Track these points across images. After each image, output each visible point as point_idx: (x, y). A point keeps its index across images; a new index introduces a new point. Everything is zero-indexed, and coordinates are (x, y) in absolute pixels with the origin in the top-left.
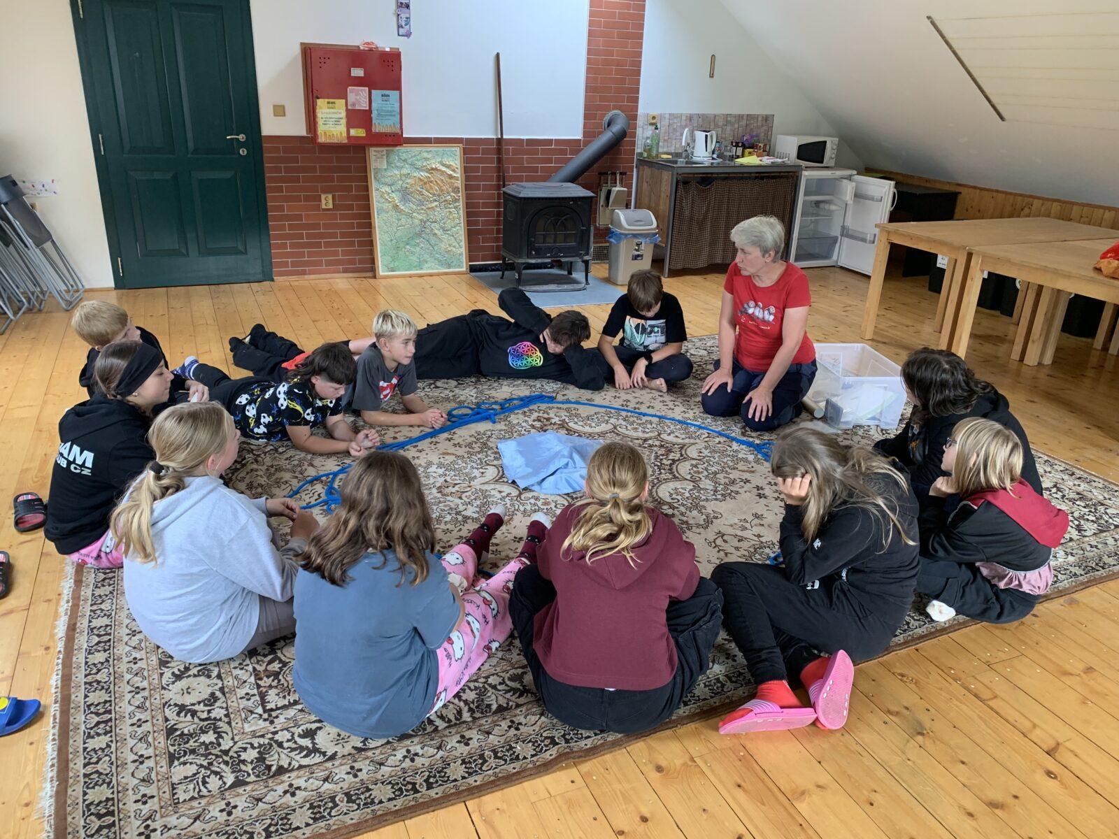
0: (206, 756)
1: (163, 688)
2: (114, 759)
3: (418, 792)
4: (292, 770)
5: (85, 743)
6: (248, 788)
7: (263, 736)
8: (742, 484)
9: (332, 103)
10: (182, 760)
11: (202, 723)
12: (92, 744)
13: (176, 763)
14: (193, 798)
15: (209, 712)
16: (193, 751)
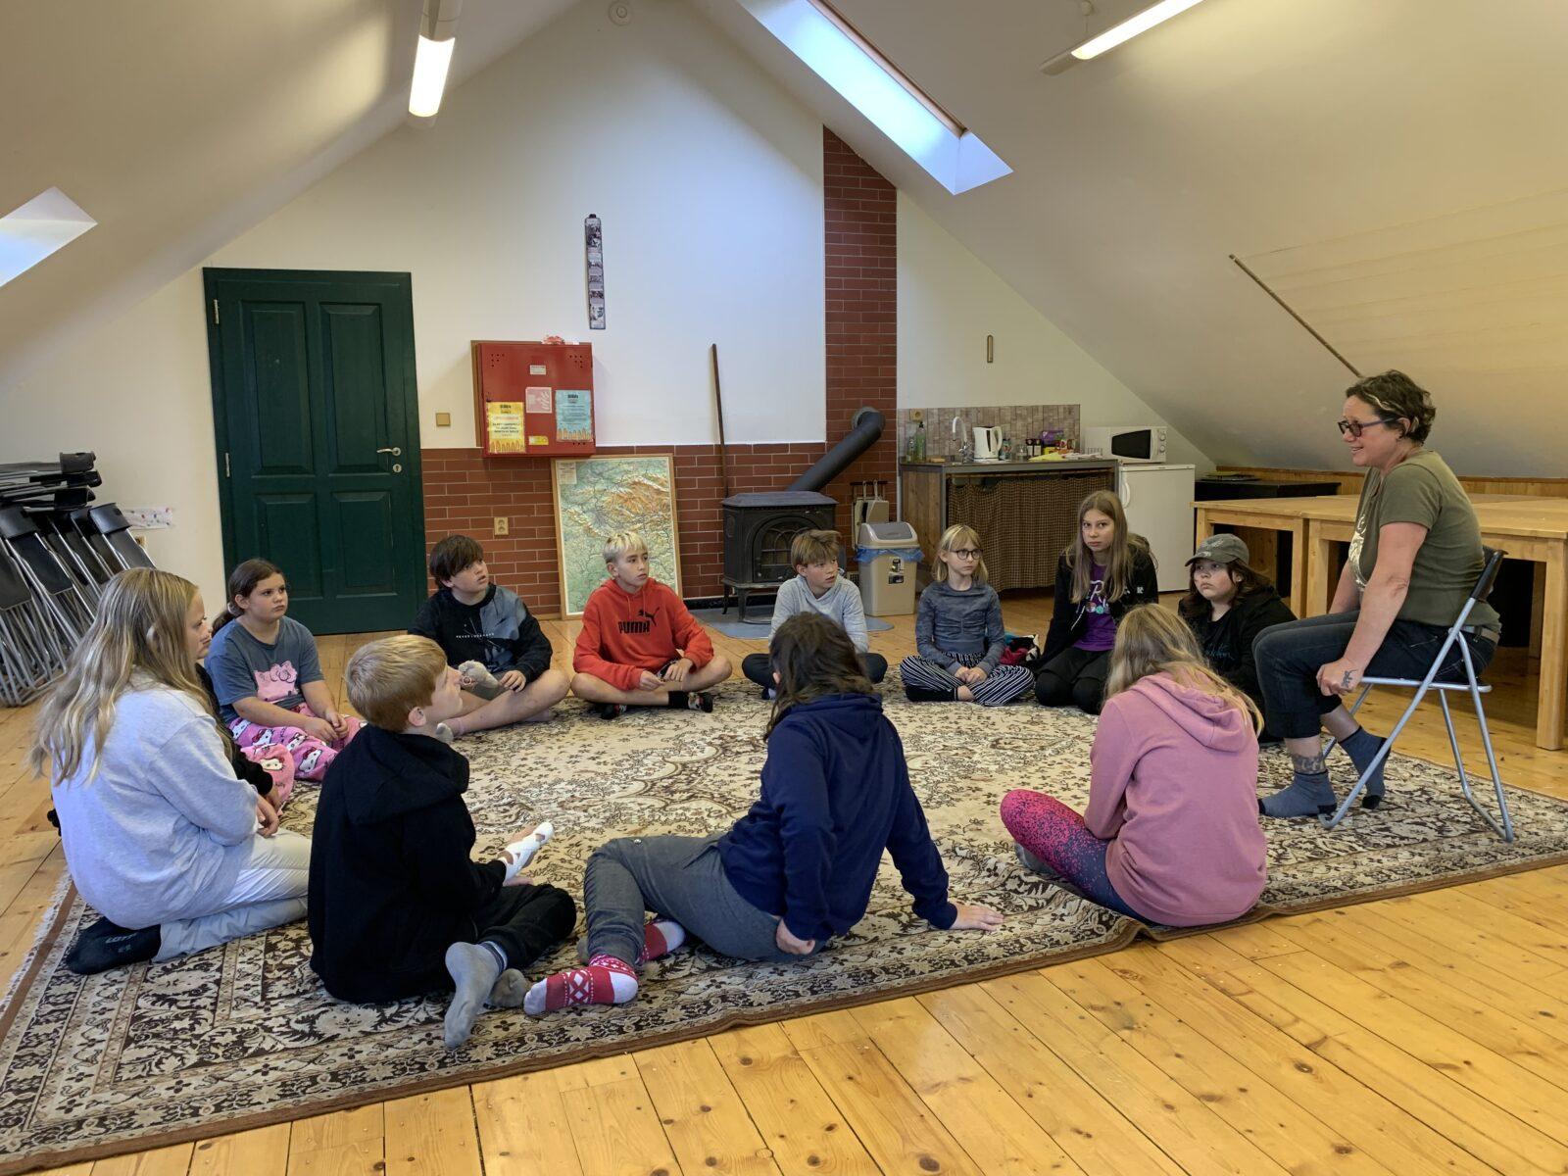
0: (172, 1040)
1: (146, 981)
2: (58, 1041)
3: (426, 1070)
4: (274, 1052)
5: (29, 1028)
6: (211, 1069)
7: (251, 1022)
8: (970, 792)
9: (506, 406)
10: (140, 1043)
11: (180, 1011)
12: (37, 1029)
13: (133, 1045)
14: (140, 1077)
15: (193, 1001)
16: (157, 1036)
